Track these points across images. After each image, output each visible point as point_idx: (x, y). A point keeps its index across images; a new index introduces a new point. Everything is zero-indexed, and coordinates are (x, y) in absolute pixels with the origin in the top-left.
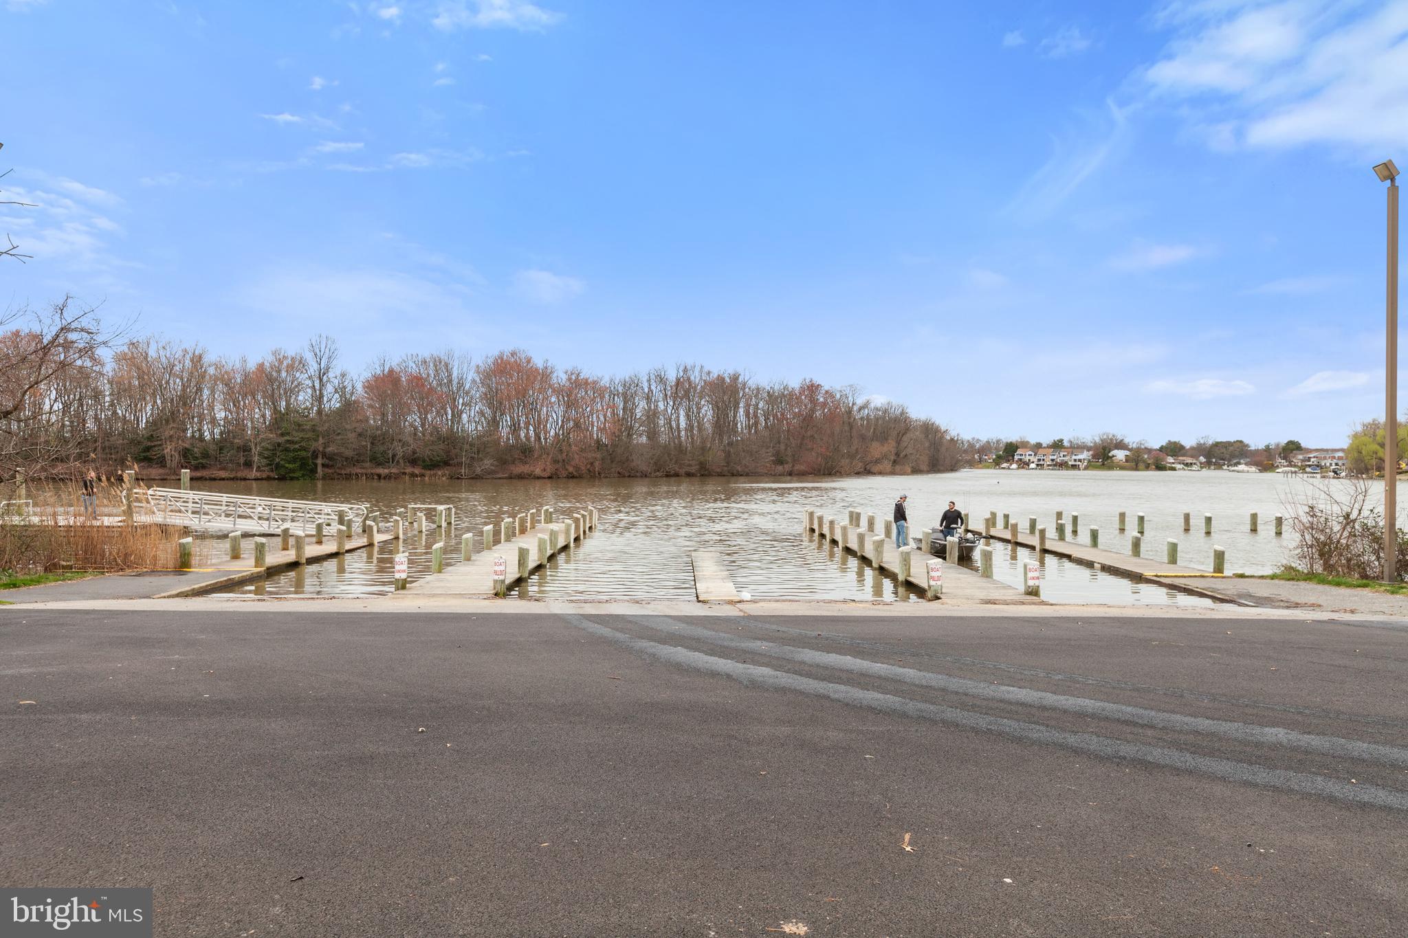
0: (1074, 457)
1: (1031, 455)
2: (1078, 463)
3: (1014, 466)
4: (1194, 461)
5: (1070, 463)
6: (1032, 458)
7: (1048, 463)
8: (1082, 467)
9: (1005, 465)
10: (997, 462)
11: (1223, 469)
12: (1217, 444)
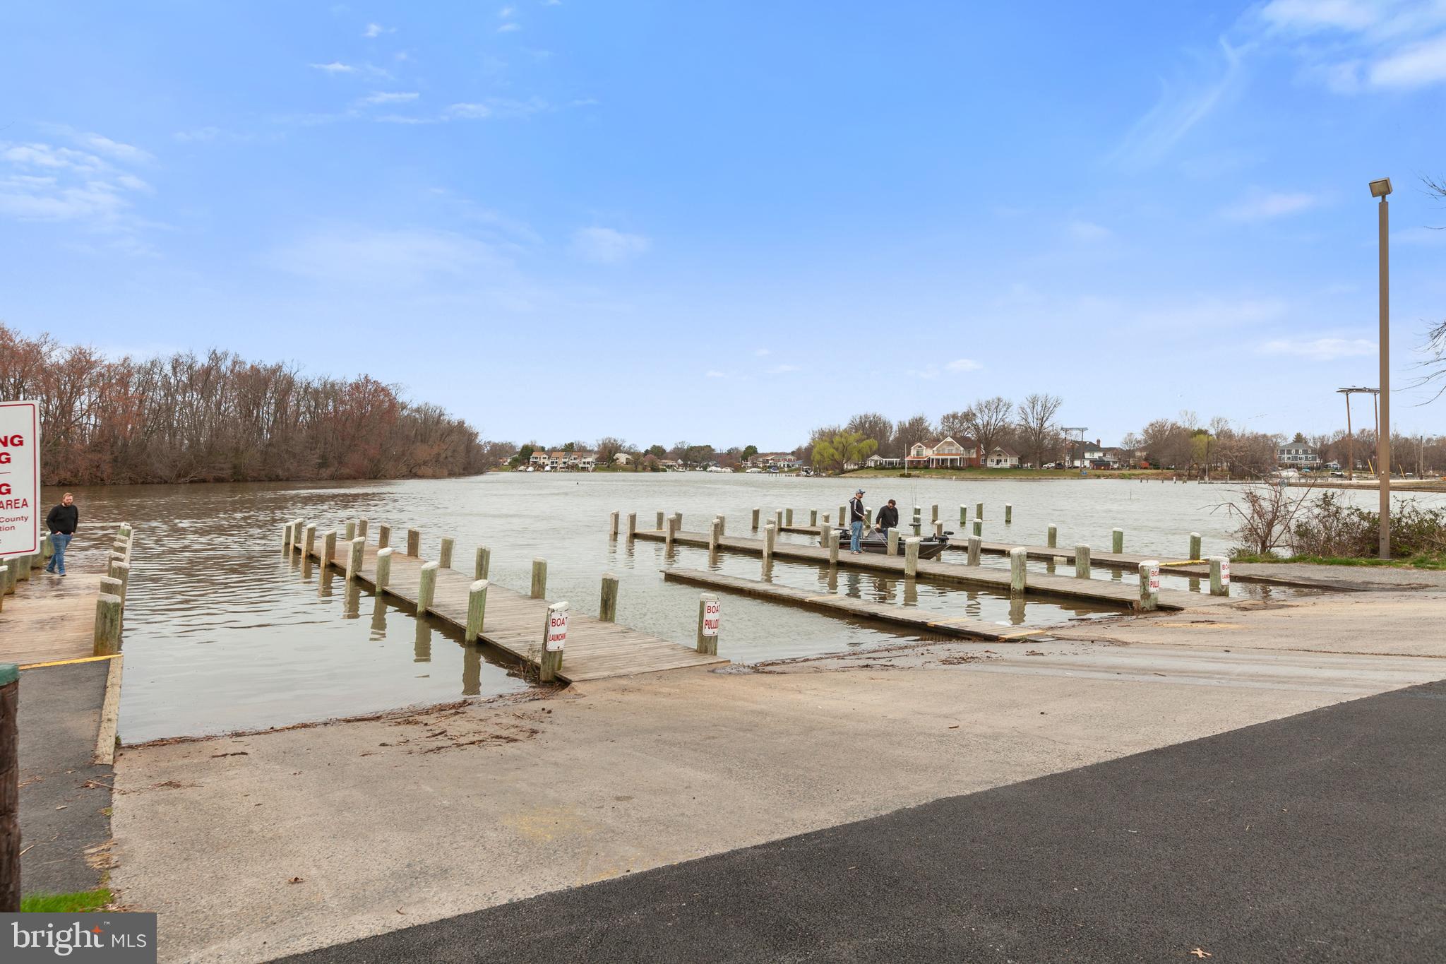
0: (583, 460)
1: (545, 458)
2: (587, 466)
3: (531, 469)
4: (674, 464)
5: (580, 466)
6: (546, 462)
7: (561, 466)
8: (591, 469)
9: (522, 468)
10: (514, 466)
11: (696, 470)
12: (692, 449)
